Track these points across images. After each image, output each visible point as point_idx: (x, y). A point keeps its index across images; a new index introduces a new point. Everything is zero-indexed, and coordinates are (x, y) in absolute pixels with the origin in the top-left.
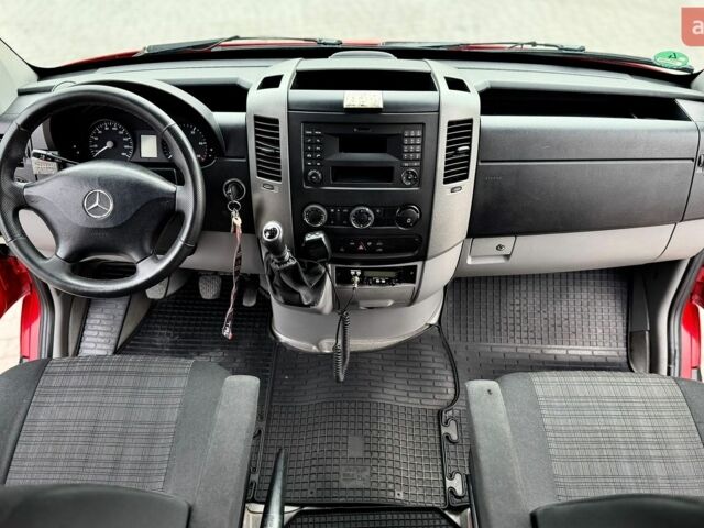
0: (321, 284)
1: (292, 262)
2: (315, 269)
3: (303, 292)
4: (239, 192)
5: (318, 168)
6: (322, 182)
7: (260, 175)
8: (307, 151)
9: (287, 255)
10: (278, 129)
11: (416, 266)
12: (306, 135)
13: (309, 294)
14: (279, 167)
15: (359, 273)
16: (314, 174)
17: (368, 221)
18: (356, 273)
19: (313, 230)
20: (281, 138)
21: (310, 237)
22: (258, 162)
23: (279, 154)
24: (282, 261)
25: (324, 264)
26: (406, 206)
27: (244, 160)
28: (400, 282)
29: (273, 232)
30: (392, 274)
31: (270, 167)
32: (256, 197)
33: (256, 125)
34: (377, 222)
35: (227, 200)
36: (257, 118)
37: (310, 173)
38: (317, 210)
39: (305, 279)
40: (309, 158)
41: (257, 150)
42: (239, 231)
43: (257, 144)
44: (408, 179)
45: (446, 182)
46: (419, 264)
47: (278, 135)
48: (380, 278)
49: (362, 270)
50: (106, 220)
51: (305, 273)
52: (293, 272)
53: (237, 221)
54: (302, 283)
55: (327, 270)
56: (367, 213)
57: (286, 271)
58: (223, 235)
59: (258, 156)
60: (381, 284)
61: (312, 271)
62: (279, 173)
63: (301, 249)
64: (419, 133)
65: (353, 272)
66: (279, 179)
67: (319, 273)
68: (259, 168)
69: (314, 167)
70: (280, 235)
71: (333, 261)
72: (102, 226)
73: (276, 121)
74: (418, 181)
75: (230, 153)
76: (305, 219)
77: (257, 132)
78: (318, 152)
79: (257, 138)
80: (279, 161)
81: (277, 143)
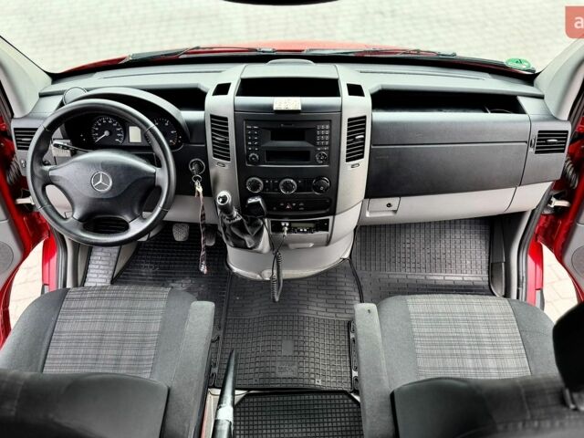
0: (259, 234)
1: (239, 219)
2: (255, 222)
3: (247, 239)
4: (201, 168)
5: (255, 152)
6: (260, 162)
7: (215, 156)
8: (248, 140)
9: (235, 213)
10: (227, 124)
11: (328, 220)
12: (247, 129)
13: (252, 241)
14: (228, 151)
15: (287, 224)
16: (254, 156)
17: (292, 189)
18: (285, 224)
19: (253, 196)
20: (230, 131)
21: (251, 201)
22: (214, 147)
23: (228, 142)
24: (231, 218)
25: (261, 219)
26: (319, 178)
27: (204, 146)
28: (317, 231)
29: (224, 199)
30: (312, 225)
31: (222, 150)
32: (212, 171)
33: (212, 121)
34: (299, 189)
35: (191, 174)
36: (212, 116)
37: (251, 155)
38: (256, 181)
39: (248, 229)
40: (250, 145)
41: (213, 139)
42: (201, 196)
43: (213, 135)
44: (320, 159)
45: (347, 160)
46: (331, 218)
47: (227, 129)
48: (303, 228)
49: (290, 223)
50: (107, 193)
51: (248, 225)
52: (240, 226)
53: (199, 189)
54: (245, 232)
55: (264, 223)
56: (292, 184)
57: (234, 225)
58: (189, 198)
59: (213, 143)
60: (303, 232)
61: (253, 224)
62: (229, 155)
63: (245, 209)
64: (327, 127)
65: (283, 224)
66: (229, 160)
67: (259, 225)
68: (214, 151)
69: (253, 151)
70: (229, 201)
71: (268, 216)
72: (105, 197)
73: (226, 119)
74: (327, 160)
75: (194, 140)
76: (248, 188)
77: (212, 126)
78: (256, 140)
79: (212, 130)
80: (228, 147)
81: (227, 134)
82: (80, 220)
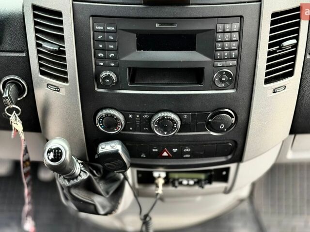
4: (20, 90)
5: (111, 69)
6: (118, 85)
7: (43, 73)
8: (97, 50)
10: (61, 22)
12: (95, 31)
13: (106, 203)
14: (65, 66)
15: (163, 175)
16: (108, 77)
18: (160, 175)
20: (65, 35)
22: (40, 59)
23: (64, 52)
25: (121, 171)
27: (24, 55)
28: (210, 182)
29: (58, 155)
30: (203, 176)
31: (54, 65)
33: (35, 16)
36: (35, 7)
37: (103, 74)
38: (112, 116)
39: (100, 188)
40: (101, 58)
41: (38, 45)
43: (37, 38)
45: (267, 82)
47: (61, 30)
48: (188, 179)
49: (167, 173)
53: (18, 126)
59: (39, 52)
60: (188, 185)
61: (107, 176)
62: (66, 73)
63: (94, 160)
64: (236, 27)
65: (156, 174)
66: (66, 81)
68: (41, 65)
69: (107, 67)
73: (59, 14)
76: (98, 125)
77: (36, 23)
78: (111, 50)
79: (37, 31)
80: (64, 60)
81: (61, 39)
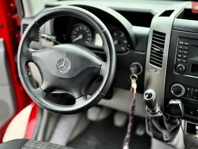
0: (175, 132)
1: (160, 114)
2: (173, 121)
3: (165, 133)
4: (139, 70)
5: (183, 63)
6: (184, 72)
7: (151, 62)
8: (178, 53)
9: (158, 109)
10: (164, 39)
12: (179, 44)
13: (168, 135)
14: (162, 60)
16: (181, 67)
19: (175, 98)
20: (165, 44)
21: (172, 102)
22: (151, 56)
23: (162, 53)
24: (154, 112)
25: (179, 119)
27: (144, 53)
29: (150, 95)
31: (157, 59)
32: (147, 74)
33: (154, 36)
35: (130, 72)
36: (155, 32)
37: (179, 65)
38: (179, 87)
39: (167, 125)
40: (179, 57)
41: (152, 49)
42: (135, 91)
43: (152, 46)
47: (164, 42)
50: (66, 74)
51: (168, 122)
52: (160, 120)
53: (134, 85)
54: (164, 127)
55: (181, 123)
57: (156, 119)
58: (126, 92)
59: (152, 52)
61: (171, 121)
62: (161, 63)
63: (166, 108)
66: (161, 66)
67: (176, 124)
68: (151, 59)
69: (181, 62)
70: (153, 98)
71: (185, 118)
72: (64, 77)
73: (164, 35)
75: (137, 48)
76: (172, 91)
77: (153, 39)
78: (185, 54)
79: (153, 42)
80: (162, 56)
81: (163, 46)
82: (45, 91)
